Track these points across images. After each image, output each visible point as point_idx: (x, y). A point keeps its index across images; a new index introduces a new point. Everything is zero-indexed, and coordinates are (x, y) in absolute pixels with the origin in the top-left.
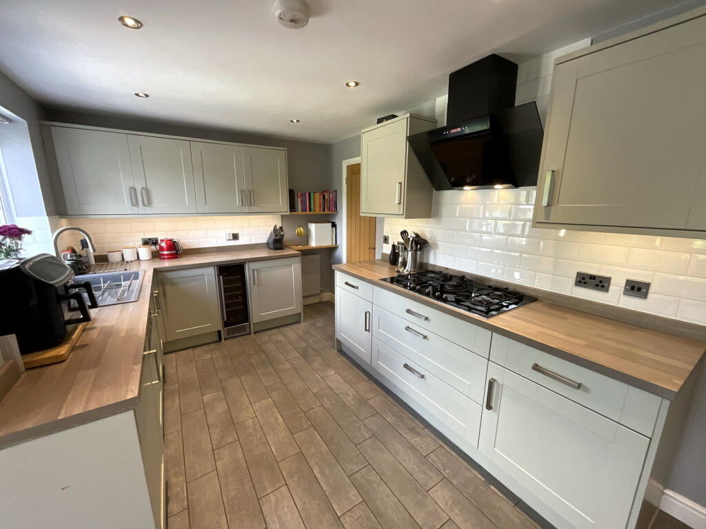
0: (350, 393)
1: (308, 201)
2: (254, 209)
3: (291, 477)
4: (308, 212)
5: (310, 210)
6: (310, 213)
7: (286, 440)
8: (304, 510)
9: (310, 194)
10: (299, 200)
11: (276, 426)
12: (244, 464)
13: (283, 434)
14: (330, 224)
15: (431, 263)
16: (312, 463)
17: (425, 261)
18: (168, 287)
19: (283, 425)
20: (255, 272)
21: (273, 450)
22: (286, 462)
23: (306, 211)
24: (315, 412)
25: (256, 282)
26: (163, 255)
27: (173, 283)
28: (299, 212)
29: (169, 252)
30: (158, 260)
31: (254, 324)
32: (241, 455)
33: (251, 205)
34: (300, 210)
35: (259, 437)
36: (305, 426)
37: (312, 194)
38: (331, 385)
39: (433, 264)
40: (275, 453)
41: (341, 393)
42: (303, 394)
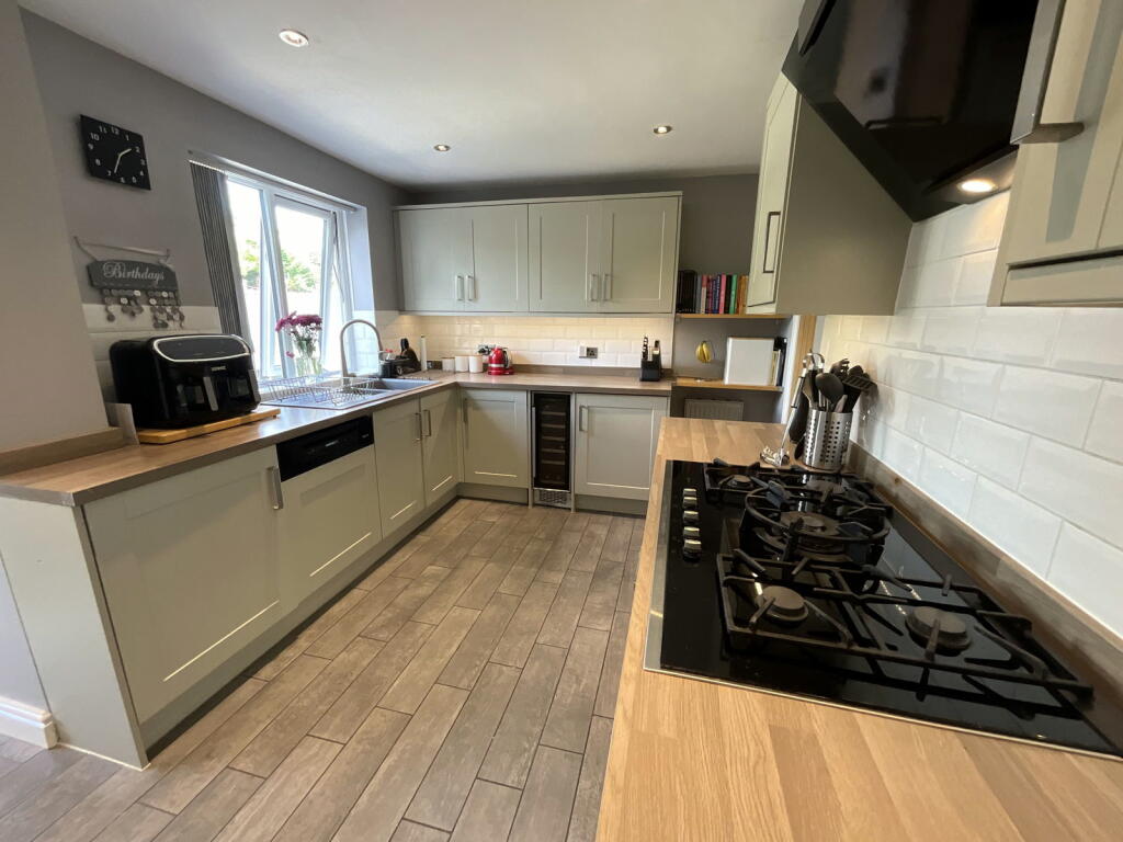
0: (584, 681)
1: (723, 292)
2: (610, 307)
3: (359, 742)
4: (721, 315)
5: (727, 310)
6: (727, 316)
7: (421, 684)
8: (311, 802)
9: (729, 279)
10: (704, 290)
11: (438, 655)
12: (354, 677)
13: (428, 672)
14: (771, 343)
15: (874, 455)
16: (399, 746)
17: (866, 448)
18: (470, 410)
19: (444, 660)
20: (585, 411)
21: (395, 685)
22: (383, 714)
23: (718, 312)
24: (501, 673)
25: (585, 427)
26: (492, 369)
27: (477, 408)
28: (702, 314)
29: (498, 366)
30: (486, 374)
31: (576, 496)
32: (365, 663)
33: (606, 300)
34: (703, 309)
36: (464, 683)
37: (734, 278)
38: (576, 646)
39: (878, 457)
40: (390, 691)
41: (572, 671)
42: (522, 634)
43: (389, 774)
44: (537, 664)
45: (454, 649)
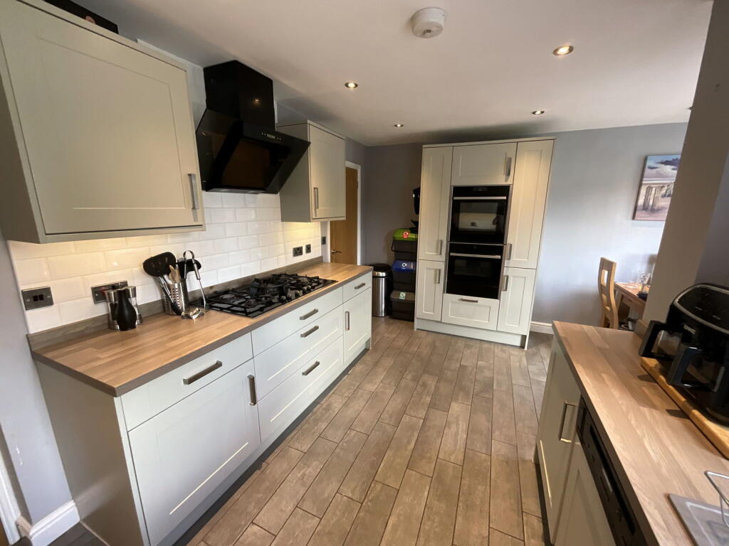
7: (408, 491)
11: (402, 518)
12: (460, 504)
13: (406, 499)
19: (396, 511)
21: (426, 493)
22: (426, 472)
24: (353, 492)
32: (460, 519)
35: (429, 523)
36: (379, 487)
40: (428, 488)
41: (304, 484)
42: (330, 533)
43: (409, 442)
44: (326, 495)
45: (390, 523)
